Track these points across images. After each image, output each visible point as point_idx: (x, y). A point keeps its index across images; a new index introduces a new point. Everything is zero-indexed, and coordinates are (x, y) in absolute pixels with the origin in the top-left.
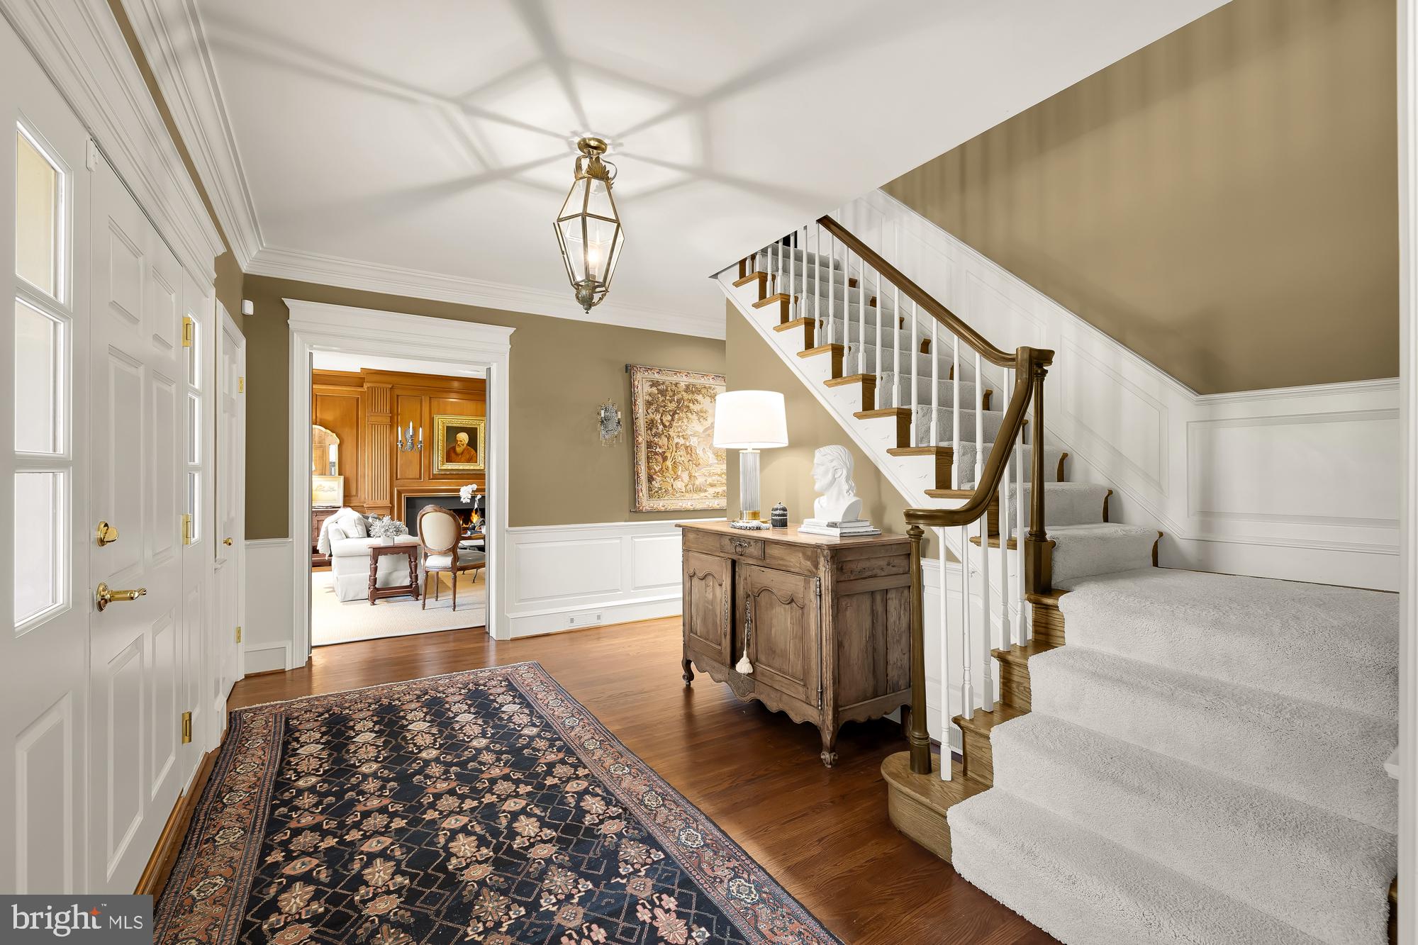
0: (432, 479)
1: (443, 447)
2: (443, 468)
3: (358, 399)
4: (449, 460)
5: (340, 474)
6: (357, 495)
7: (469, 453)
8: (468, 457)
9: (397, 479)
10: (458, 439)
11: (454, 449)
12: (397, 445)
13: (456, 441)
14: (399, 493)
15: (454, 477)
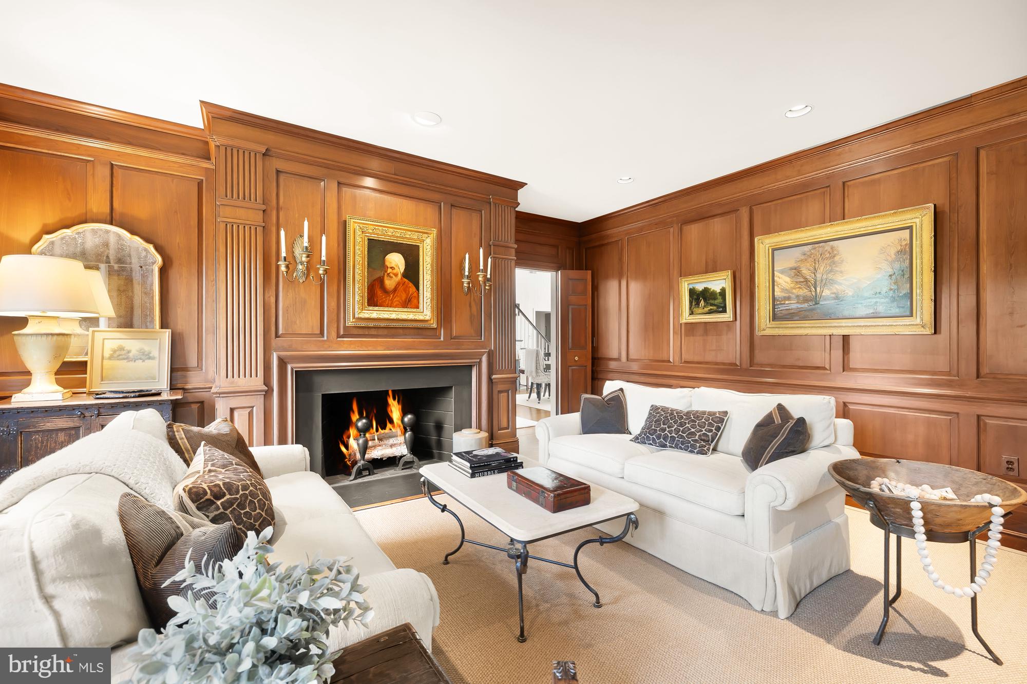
0: (343, 336)
1: (363, 276)
2: (363, 315)
3: (200, 184)
4: (372, 301)
5: (164, 325)
6: (199, 366)
7: (406, 290)
8: (404, 296)
9: (277, 336)
10: (387, 264)
11: (381, 281)
12: (278, 267)
13: (384, 267)
14: (282, 363)
15: (381, 332)
